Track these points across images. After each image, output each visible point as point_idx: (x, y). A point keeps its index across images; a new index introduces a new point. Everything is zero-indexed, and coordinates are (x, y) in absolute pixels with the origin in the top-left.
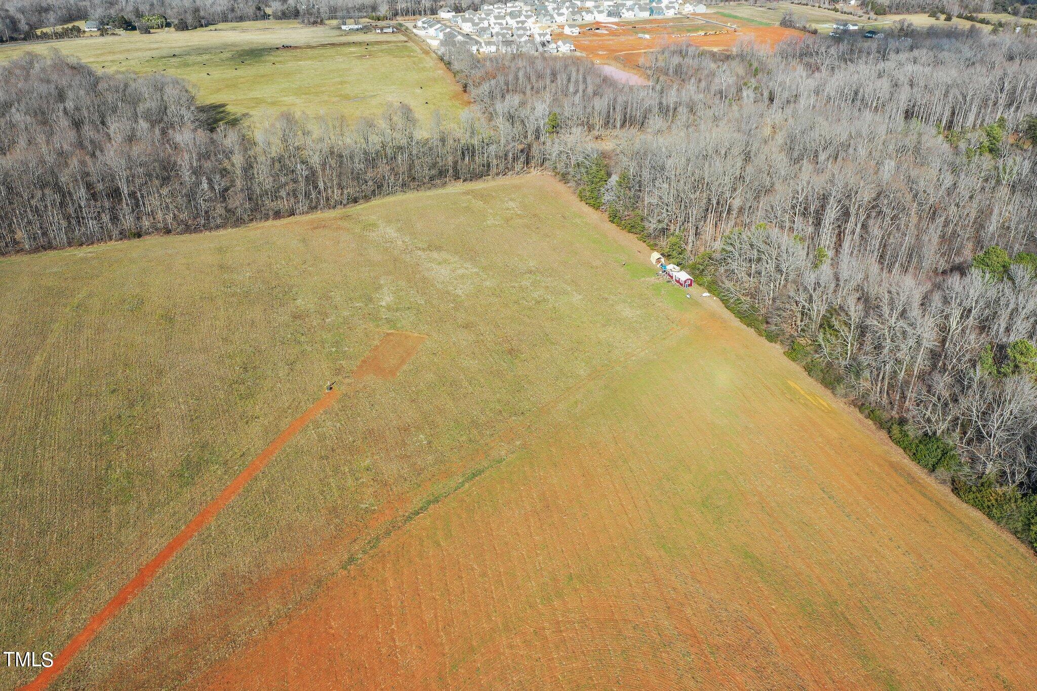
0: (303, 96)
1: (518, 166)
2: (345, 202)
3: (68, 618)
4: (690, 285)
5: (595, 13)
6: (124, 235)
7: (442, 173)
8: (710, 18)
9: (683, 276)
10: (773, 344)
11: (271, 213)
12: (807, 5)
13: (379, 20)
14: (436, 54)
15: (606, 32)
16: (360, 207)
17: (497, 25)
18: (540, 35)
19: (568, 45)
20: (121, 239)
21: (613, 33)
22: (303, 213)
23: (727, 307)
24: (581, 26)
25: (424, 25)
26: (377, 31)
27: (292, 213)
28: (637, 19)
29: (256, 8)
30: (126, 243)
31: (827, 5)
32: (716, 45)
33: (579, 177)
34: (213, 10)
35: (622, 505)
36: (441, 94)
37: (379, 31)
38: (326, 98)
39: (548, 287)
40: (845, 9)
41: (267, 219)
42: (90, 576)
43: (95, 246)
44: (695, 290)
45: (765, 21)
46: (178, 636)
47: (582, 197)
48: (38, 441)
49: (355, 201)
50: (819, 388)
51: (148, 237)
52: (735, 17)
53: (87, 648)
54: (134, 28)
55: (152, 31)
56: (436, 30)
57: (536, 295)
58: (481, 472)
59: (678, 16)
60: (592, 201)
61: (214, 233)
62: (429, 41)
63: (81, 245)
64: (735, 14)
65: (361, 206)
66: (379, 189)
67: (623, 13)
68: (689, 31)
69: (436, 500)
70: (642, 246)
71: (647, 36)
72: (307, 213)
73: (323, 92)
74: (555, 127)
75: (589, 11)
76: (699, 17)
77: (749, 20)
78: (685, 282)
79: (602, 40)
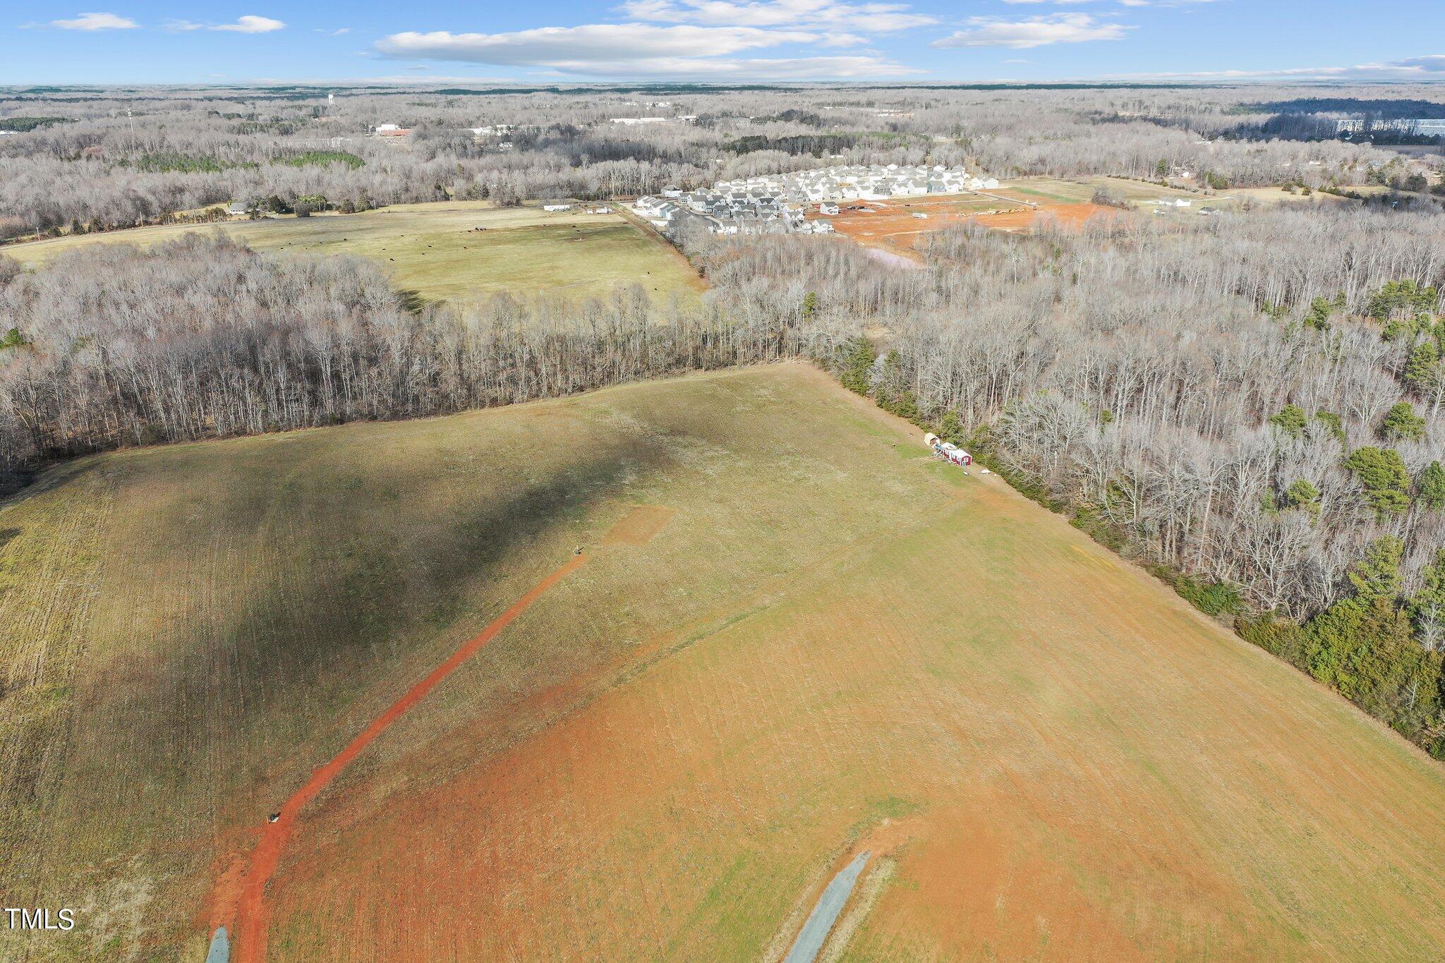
0: (507, 282)
1: (770, 354)
2: (570, 390)
3: (350, 722)
4: (968, 464)
5: (859, 188)
6: (324, 422)
7: (680, 362)
8: (1004, 194)
9: (960, 454)
10: (1058, 515)
11: (487, 401)
12: (1128, 178)
13: (589, 200)
14: (664, 236)
15: (873, 211)
16: (587, 396)
17: (737, 204)
18: (791, 214)
19: (825, 225)
20: (322, 426)
21: (881, 212)
22: (523, 402)
23: (1008, 482)
24: (841, 206)
25: (646, 205)
26: (589, 212)
27: (511, 402)
28: (911, 196)
29: (436, 187)
30: (327, 430)
31: (1153, 178)
32: (1011, 225)
33: (841, 360)
34: (383, 189)
35: (892, 642)
36: (672, 279)
37: (591, 212)
38: (535, 284)
39: (808, 467)
40: (1176, 183)
41: (483, 407)
42: (364, 693)
43: (293, 432)
44: (974, 469)
45: (1072, 197)
46: (459, 733)
47: (845, 384)
48: (282, 595)
49: (581, 389)
50: (1103, 552)
51: (351, 424)
52: (1036, 193)
53: (374, 743)
54: (290, 211)
55: (311, 214)
56: (661, 209)
57: (795, 473)
58: (745, 616)
59: (963, 192)
60: (857, 387)
61: (424, 420)
62: (654, 222)
63: (279, 431)
64: (1037, 190)
65: (590, 395)
66: (609, 376)
67: (894, 190)
68: (976, 209)
69: (701, 637)
70: (915, 429)
71: (924, 216)
72: (527, 401)
73: (530, 278)
74: (813, 308)
75: (850, 187)
76: (990, 194)
77: (1052, 196)
78: (963, 459)
79: (868, 221)
